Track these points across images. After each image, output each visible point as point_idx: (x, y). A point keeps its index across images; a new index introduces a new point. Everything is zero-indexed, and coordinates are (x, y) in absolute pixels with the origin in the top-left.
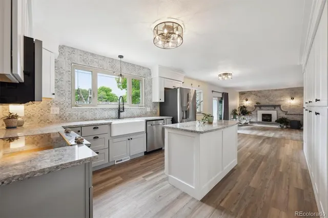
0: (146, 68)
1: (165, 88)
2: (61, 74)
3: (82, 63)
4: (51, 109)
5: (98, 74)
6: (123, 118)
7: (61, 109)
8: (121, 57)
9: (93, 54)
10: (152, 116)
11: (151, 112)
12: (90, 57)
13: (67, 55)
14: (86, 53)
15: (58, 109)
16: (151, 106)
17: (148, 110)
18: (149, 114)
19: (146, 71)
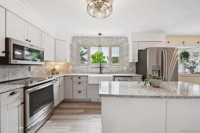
0: (123, 37)
1: (139, 51)
2: (73, 50)
3: (82, 43)
4: (70, 67)
5: (91, 48)
6: (103, 73)
7: (73, 67)
8: (100, 34)
9: (87, 37)
10: (129, 73)
11: (127, 70)
12: (86, 39)
13: (75, 41)
14: (84, 37)
15: (72, 67)
16: (128, 66)
17: (125, 68)
18: (125, 71)
19: (123, 39)
